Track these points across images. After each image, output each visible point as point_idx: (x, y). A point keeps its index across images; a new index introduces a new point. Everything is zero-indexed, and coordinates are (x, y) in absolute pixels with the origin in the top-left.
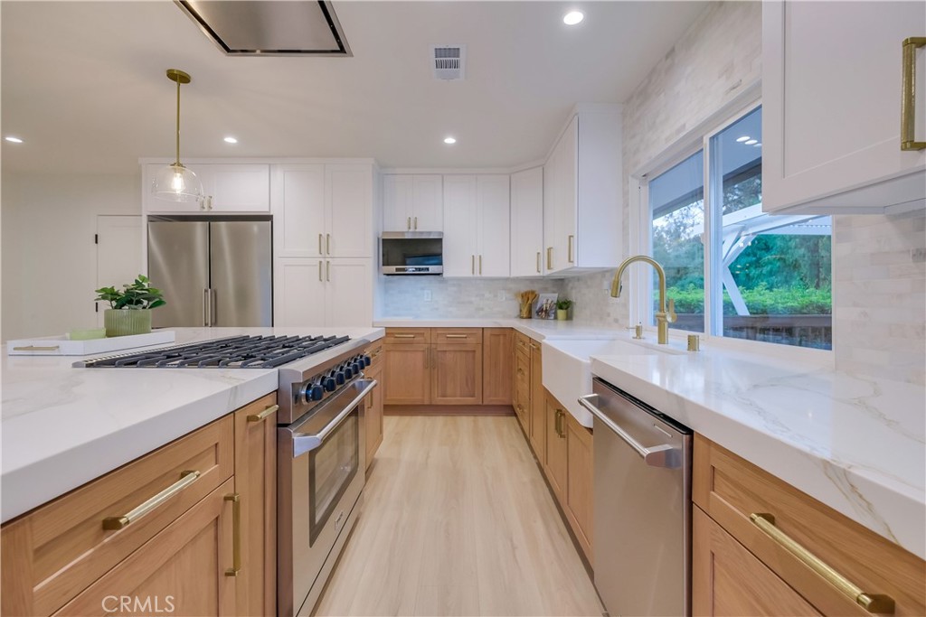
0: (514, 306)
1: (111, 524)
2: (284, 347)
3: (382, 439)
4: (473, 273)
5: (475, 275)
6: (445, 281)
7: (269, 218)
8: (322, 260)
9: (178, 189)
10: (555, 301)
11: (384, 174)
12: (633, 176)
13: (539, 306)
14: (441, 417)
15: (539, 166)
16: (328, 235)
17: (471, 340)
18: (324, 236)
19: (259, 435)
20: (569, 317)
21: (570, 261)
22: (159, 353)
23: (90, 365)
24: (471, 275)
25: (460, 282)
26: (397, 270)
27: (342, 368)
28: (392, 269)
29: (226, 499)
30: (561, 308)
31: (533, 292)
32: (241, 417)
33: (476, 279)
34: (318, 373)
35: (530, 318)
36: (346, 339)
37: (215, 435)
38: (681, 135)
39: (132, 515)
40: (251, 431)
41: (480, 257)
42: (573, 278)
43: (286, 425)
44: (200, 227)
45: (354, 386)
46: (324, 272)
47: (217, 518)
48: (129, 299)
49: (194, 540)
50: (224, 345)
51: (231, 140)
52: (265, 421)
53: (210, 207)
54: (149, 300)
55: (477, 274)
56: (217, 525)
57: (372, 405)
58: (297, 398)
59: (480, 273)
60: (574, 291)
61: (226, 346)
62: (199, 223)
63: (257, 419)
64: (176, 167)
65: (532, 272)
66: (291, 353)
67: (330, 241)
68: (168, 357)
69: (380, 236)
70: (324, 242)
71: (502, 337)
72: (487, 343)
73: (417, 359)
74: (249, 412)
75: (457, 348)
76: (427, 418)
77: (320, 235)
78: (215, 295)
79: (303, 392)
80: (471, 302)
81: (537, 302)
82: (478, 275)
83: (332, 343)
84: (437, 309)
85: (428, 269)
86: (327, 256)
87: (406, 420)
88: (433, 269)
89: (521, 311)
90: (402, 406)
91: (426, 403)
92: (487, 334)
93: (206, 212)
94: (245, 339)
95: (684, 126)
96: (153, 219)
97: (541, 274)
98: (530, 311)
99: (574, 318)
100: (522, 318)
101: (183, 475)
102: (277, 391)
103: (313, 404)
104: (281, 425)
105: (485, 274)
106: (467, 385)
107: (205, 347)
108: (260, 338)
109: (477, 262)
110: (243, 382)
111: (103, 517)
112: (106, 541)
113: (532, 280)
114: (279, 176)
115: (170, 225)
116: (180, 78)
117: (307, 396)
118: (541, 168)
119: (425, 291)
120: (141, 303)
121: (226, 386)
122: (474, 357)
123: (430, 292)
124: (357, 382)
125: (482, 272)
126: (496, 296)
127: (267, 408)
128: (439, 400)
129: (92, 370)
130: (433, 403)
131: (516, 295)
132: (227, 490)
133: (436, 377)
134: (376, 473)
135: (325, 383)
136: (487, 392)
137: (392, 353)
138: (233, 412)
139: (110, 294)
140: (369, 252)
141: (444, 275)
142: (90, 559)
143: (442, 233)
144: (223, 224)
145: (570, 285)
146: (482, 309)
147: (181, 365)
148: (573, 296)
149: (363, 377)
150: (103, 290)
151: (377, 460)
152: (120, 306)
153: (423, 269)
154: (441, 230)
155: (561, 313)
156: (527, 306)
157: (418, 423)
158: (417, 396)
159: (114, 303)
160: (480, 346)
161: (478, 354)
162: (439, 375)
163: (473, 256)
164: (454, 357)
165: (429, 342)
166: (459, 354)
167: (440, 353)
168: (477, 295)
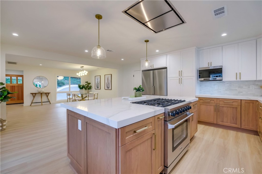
0: (259, 91)
1: (135, 132)
2: (167, 102)
3: (197, 131)
4: (236, 79)
5: (237, 80)
6: (223, 82)
7: (166, 68)
8: (180, 78)
9: (147, 65)
11: (199, 50)
14: (221, 129)
16: (182, 71)
17: (235, 104)
18: (180, 71)
19: (160, 122)
22: (143, 101)
23: (132, 103)
24: (236, 80)
25: (230, 82)
26: (204, 79)
27: (182, 109)
28: (202, 79)
29: (153, 134)
32: (156, 117)
33: (238, 81)
34: (175, 109)
36: (184, 101)
37: (151, 120)
39: (138, 131)
40: (159, 121)
41: (240, 73)
43: (167, 121)
44: (152, 72)
45: (186, 114)
46: (180, 81)
47: (151, 137)
48: (138, 90)
49: (147, 140)
50: (155, 100)
51: (157, 51)
52: (161, 119)
53: (153, 67)
54: (142, 90)
55: (238, 79)
56: (151, 138)
57: (193, 120)
58: (169, 115)
59: (240, 79)
61: (155, 101)
62: (151, 71)
63: (160, 118)
64: (146, 61)
66: (169, 104)
67: (182, 72)
68: (144, 102)
69: (198, 69)
70: (180, 73)
71: (251, 104)
72: (243, 105)
73: (212, 108)
74: (158, 116)
75: (228, 106)
76: (215, 128)
77: (179, 71)
78: (154, 87)
79: (171, 114)
80: (236, 90)
83: (180, 102)
84: (220, 92)
85: (216, 79)
86: (181, 76)
87: (207, 127)
88: (218, 78)
90: (206, 122)
91: (215, 123)
92: (243, 102)
93: (152, 68)
94: (159, 99)
96: (143, 71)
101: (145, 127)
102: (164, 113)
103: (173, 117)
104: (165, 121)
105: (242, 79)
106: (233, 120)
107: (151, 101)
108: (163, 99)
109: (238, 75)
110: (157, 110)
111: (134, 130)
112: (134, 134)
114: (168, 57)
115: (146, 72)
116: (147, 41)
117: (171, 115)
119: (215, 86)
120: (140, 90)
121: (153, 111)
122: (237, 110)
123: (217, 86)
124: (188, 113)
126: (249, 87)
127: (162, 116)
128: (220, 123)
129: (133, 104)
130: (218, 123)
131: (261, 87)
132: (153, 132)
133: (219, 115)
134: (194, 140)
135: (177, 112)
136: (243, 124)
137: (202, 105)
138: (155, 116)
139: (135, 89)
140: (194, 74)
141: (223, 80)
142: (132, 137)
144: (156, 71)
146: (242, 92)
147: (146, 104)
149: (189, 112)
150: (134, 88)
151: (195, 137)
152: (137, 91)
153: (214, 79)
154: (221, 65)
157: (211, 129)
158: (211, 120)
159: (136, 91)
160: (240, 106)
161: (239, 109)
162: (221, 115)
163: (236, 73)
164: (227, 109)
165: (216, 103)
166: (229, 108)
167: (221, 107)
168: (239, 87)
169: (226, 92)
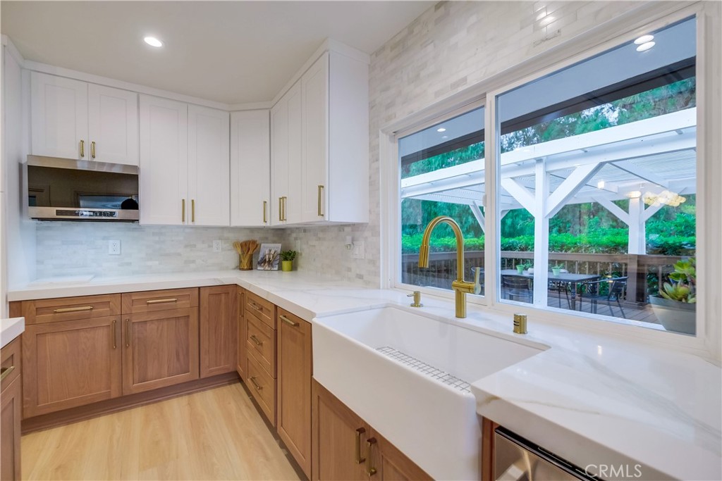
0: (232, 257)
4: (183, 220)
5: (186, 223)
6: (141, 229)
10: (279, 251)
11: (30, 69)
12: (383, 131)
13: (261, 256)
15: (266, 109)
17: (184, 304)
20: (294, 268)
21: (319, 214)
24: (181, 223)
25: (161, 230)
26: (58, 213)
28: (51, 211)
30: (286, 259)
31: (254, 242)
33: (188, 227)
35: (252, 269)
38: (460, 89)
41: (193, 201)
42: (297, 228)
55: (188, 222)
59: (193, 221)
60: (299, 242)
65: (259, 223)
69: (23, 161)
71: (223, 297)
72: (204, 304)
73: (100, 338)
75: (163, 315)
76: (115, 415)
80: (179, 254)
81: (259, 252)
82: (190, 223)
84: (129, 264)
85: (114, 213)
88: (122, 214)
89: (241, 262)
91: (114, 394)
92: (204, 294)
95: (464, 80)
97: (268, 224)
98: (251, 262)
99: (299, 269)
100: (243, 269)
105: (198, 222)
106: (178, 359)
109: (190, 208)
113: (252, 230)
118: (268, 111)
119: (111, 242)
122: (187, 325)
123: (118, 242)
125: (195, 219)
126: (210, 246)
128: (135, 387)
130: (126, 393)
131: (235, 245)
133: (130, 358)
136: (205, 362)
137: (49, 337)
141: (142, 222)
143: (136, 168)
145: (294, 235)
146: (194, 262)
148: (298, 246)
153: (105, 214)
154: (136, 164)
155: (286, 264)
156: (248, 256)
157: (100, 428)
160: (196, 309)
161: (193, 320)
162: (136, 355)
163: (183, 200)
164: (158, 328)
165: (119, 313)
166: (165, 323)
167: (136, 326)
168: (186, 246)
169: (149, 263)
